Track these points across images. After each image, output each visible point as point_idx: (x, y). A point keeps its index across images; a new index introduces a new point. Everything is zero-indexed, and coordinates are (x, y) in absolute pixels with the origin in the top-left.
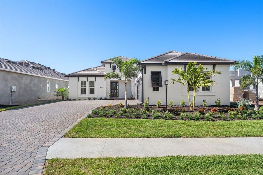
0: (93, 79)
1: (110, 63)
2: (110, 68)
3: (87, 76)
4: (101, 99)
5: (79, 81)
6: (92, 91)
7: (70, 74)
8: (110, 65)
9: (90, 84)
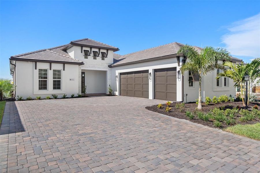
0: (59, 67)
1: (82, 46)
2: (82, 52)
3: (51, 62)
4: (73, 97)
5: (36, 69)
6: (57, 85)
7: (18, 57)
8: (81, 48)
9: (54, 74)
